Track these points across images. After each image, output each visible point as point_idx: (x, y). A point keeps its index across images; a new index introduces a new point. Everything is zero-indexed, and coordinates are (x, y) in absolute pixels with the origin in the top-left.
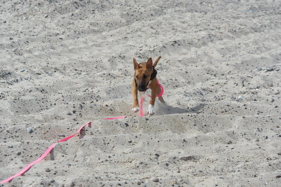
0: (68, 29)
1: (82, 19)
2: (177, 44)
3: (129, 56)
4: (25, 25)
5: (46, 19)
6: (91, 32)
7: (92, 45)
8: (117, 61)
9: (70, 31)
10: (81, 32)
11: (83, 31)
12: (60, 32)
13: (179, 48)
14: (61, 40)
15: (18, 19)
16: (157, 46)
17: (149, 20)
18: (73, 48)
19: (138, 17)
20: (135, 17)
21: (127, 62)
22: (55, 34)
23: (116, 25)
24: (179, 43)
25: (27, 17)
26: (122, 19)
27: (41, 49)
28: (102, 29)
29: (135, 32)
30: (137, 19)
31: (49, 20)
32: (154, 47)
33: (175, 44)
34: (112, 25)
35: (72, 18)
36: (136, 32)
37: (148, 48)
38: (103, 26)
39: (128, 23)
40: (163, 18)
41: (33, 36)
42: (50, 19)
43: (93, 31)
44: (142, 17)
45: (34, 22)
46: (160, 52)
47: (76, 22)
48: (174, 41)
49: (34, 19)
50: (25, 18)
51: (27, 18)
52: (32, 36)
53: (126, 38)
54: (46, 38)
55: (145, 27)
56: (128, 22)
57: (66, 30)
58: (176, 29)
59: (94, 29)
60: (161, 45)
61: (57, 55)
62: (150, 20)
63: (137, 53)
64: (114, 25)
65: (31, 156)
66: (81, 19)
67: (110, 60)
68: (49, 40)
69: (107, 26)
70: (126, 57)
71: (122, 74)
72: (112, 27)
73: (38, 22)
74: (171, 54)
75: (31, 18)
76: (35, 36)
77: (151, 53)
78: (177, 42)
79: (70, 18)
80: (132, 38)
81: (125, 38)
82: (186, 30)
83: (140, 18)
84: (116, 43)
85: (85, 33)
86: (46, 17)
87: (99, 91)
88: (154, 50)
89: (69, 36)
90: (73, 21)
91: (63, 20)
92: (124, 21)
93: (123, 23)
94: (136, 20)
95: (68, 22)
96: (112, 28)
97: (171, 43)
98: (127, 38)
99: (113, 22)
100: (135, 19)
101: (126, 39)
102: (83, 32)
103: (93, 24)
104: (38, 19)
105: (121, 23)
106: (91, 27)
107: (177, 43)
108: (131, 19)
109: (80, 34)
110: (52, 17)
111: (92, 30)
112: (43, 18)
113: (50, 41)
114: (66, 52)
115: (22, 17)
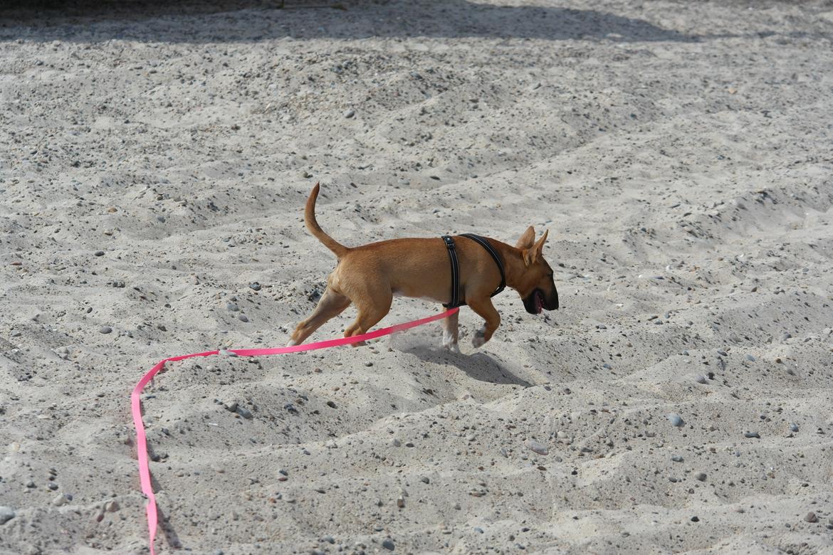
0: (439, 151)
1: (451, 123)
2: (768, 201)
3: (664, 229)
4: (302, 138)
5: (348, 120)
6: (501, 162)
7: (539, 199)
8: (644, 244)
9: (446, 158)
10: (474, 161)
11: (480, 159)
12: (421, 159)
13: (777, 212)
14: (436, 181)
15: (269, 121)
16: (723, 203)
17: (639, 129)
18: (495, 205)
19: (602, 121)
20: (596, 122)
21: (668, 245)
22: (410, 164)
23: (555, 141)
24: (774, 197)
25: (293, 116)
26: (564, 125)
27: (416, 206)
28: (525, 154)
29: (627, 165)
30: (602, 128)
31: (358, 124)
32: (715, 205)
33: (763, 198)
34: (545, 143)
35: (423, 122)
36: (629, 164)
37: (698, 209)
38: (523, 144)
39: (583, 138)
40: (675, 126)
41: (361, 168)
42: (363, 122)
43: (504, 157)
44: (614, 122)
45: (321, 129)
46: (734, 220)
47: (438, 132)
48: (761, 192)
49: (314, 120)
50: (287, 117)
51: (293, 118)
52: (358, 170)
53: (615, 179)
54: (396, 175)
55: (642, 151)
56: (580, 133)
57: (436, 154)
58: (729, 159)
59: (505, 154)
60: (734, 203)
61: (465, 224)
62: (641, 131)
63: (682, 223)
64: (549, 143)
65: (732, 484)
66: (447, 124)
67: (628, 240)
68: (405, 181)
69: (533, 144)
70: (657, 233)
71: (699, 278)
72: (545, 148)
73: (333, 129)
74: (763, 226)
75: (306, 118)
76: (367, 169)
77: (715, 222)
78: (769, 193)
79: (419, 120)
80: (630, 181)
81: (612, 179)
82: (752, 159)
83: (608, 125)
84: (594, 193)
85: (484, 163)
86: (350, 116)
87: (691, 323)
88: (718, 215)
89: (450, 171)
90: (431, 130)
91: (401, 126)
92: (571, 132)
93: (571, 138)
94: (601, 130)
95: (415, 132)
96: (546, 150)
97: (755, 197)
98: (618, 181)
99: (546, 135)
100: (598, 128)
101: (615, 181)
102: (479, 162)
103: (497, 139)
104: (328, 120)
105: (565, 136)
106: (493, 146)
107: (769, 197)
108: (588, 127)
109: (473, 165)
110: (366, 117)
111: (500, 155)
112: (340, 120)
113: (408, 184)
114: (485, 216)
115: (278, 115)
